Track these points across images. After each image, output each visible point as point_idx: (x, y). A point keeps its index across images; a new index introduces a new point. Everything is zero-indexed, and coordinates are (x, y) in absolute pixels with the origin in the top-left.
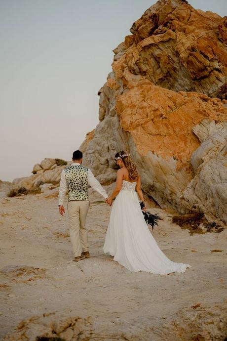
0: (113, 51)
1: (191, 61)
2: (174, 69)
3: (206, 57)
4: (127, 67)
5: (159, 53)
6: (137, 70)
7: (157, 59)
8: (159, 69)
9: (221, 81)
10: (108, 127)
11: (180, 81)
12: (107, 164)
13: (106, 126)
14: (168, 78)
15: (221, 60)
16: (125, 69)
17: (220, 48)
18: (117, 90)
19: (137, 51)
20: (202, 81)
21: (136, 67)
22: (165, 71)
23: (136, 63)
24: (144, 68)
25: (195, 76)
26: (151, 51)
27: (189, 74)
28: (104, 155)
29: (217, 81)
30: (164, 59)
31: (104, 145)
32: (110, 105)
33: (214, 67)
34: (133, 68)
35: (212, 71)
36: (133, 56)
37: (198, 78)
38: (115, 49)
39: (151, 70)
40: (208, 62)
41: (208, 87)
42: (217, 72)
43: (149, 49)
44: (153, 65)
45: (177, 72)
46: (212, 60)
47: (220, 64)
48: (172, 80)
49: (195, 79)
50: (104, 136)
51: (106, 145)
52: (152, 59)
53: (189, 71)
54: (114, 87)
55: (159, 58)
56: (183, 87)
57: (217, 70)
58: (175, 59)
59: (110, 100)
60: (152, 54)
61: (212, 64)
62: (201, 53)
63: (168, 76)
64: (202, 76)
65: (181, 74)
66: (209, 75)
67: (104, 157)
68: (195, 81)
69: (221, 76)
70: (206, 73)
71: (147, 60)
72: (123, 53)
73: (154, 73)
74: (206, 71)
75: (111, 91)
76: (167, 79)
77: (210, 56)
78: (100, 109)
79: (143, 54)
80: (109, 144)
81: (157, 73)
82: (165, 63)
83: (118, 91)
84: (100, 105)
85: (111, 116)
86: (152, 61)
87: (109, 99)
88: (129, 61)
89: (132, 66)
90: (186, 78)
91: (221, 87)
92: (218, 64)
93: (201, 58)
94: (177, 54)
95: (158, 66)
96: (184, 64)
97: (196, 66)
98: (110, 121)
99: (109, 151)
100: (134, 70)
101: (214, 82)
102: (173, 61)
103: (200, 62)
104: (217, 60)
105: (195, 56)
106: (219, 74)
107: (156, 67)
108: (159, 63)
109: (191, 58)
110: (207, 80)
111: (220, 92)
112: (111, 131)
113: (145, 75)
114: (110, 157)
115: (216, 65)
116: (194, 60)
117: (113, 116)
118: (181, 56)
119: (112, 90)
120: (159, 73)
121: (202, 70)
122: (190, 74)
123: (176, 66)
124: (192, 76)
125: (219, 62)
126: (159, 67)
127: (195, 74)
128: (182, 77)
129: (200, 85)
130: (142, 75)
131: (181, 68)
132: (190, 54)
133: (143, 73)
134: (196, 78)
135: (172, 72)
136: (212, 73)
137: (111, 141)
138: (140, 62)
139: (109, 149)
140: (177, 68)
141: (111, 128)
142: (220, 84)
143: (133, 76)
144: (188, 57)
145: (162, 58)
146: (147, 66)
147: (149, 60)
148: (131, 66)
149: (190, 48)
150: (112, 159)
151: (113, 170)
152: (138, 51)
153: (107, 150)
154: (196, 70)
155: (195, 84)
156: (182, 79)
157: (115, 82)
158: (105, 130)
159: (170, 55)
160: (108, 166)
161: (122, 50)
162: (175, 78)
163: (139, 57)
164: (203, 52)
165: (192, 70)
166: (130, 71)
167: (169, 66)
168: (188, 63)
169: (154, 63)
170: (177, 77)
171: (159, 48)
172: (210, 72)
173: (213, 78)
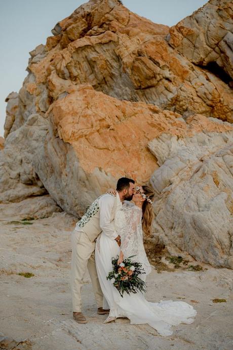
0: (30, 53)
1: (138, 67)
2: (112, 76)
3: (157, 63)
4: (55, 70)
5: (96, 56)
6: (67, 74)
7: (92, 63)
8: (93, 75)
9: (171, 92)
10: (23, 137)
11: (117, 90)
12: (18, 179)
13: (21, 136)
14: (103, 85)
15: (172, 68)
16: (52, 72)
17: (171, 55)
18: (37, 96)
19: (68, 52)
20: (148, 90)
21: (66, 71)
22: (100, 77)
23: (66, 66)
24: (75, 72)
25: (139, 85)
26: (85, 53)
27: (132, 82)
28: (15, 168)
29: (166, 92)
30: (100, 63)
31: (16, 157)
32: (26, 112)
33: (164, 76)
34: (63, 71)
35: (161, 80)
36: (63, 58)
37: (143, 87)
38: (32, 51)
39: (83, 75)
40: (158, 70)
41: (154, 98)
42: (166, 82)
43: (83, 51)
44: (85, 70)
45: (115, 80)
46: (163, 68)
47: (171, 72)
48: (107, 88)
49: (139, 88)
50: (17, 147)
51: (19, 158)
52: (85, 63)
53: (133, 79)
54: (35, 92)
55: (95, 61)
56: (121, 96)
57: (167, 79)
58: (115, 64)
59: (27, 107)
60: (86, 57)
61: (162, 72)
62: (150, 59)
63: (103, 84)
64: (149, 85)
65: (120, 82)
66: (157, 84)
67: (15, 170)
68: (138, 91)
69: (172, 86)
70: (154, 82)
71: (79, 64)
72: (43, 56)
73: (86, 79)
74: (154, 79)
75: (30, 97)
76: (101, 87)
77: (162, 63)
78: (7, 117)
79: (75, 56)
80: (23, 156)
81: (88, 79)
82: (102, 68)
83: (39, 97)
84: (7, 112)
85: (28, 125)
86: (85, 65)
87: (25, 106)
88: (58, 63)
89: (62, 69)
90: (125, 86)
91: (172, 99)
92: (169, 73)
93: (150, 64)
94: (118, 58)
95: (91, 71)
96: (128, 71)
97: (144, 74)
98: (28, 130)
99: (21, 165)
100: (63, 74)
101: (162, 92)
102: (112, 66)
103: (149, 69)
104: (168, 67)
105: (143, 62)
106: (169, 84)
107: (89, 72)
108: (94, 67)
109: (137, 64)
110: (153, 89)
111: (169, 105)
112: (27, 141)
113: (75, 80)
114: (22, 171)
115: (167, 73)
116: (141, 66)
117: (31, 125)
118: (125, 60)
119: (32, 96)
120: (92, 80)
121: (149, 78)
122: (134, 82)
123: (115, 72)
124: (136, 85)
125: (169, 71)
126: (93, 72)
127: (140, 82)
128: (121, 85)
129: (144, 95)
130: (72, 80)
131: (121, 75)
132: (137, 60)
133: (73, 78)
134: (140, 86)
135: (108, 79)
136: (161, 83)
137: (26, 153)
138: (71, 66)
139: (22, 161)
140: (116, 74)
141: (27, 138)
142: (170, 96)
143: (61, 81)
144: (134, 62)
145: (98, 62)
146: (79, 71)
147: (82, 64)
148: (60, 69)
149: (136, 52)
150: (25, 173)
151: (24, 185)
152: (70, 52)
153: (19, 163)
154: (143, 78)
155: (138, 94)
156: (120, 88)
157: (35, 87)
158: (19, 140)
159: (109, 59)
160: (19, 181)
161: (41, 52)
162: (111, 86)
163: (71, 59)
164: (153, 57)
165: (137, 78)
166: (58, 74)
167: (106, 71)
168: (132, 70)
169: (87, 67)
170: (114, 84)
171: (96, 51)
172: (158, 81)
173: (161, 88)
